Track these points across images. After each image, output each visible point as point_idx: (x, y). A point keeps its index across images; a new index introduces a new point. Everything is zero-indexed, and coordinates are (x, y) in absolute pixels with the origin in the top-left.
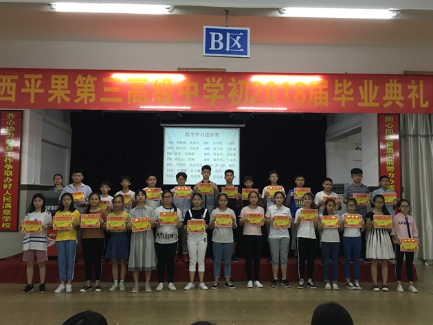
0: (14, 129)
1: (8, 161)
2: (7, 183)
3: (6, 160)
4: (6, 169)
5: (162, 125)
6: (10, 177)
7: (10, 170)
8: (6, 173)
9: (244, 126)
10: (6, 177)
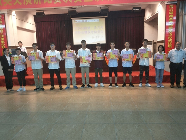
0: (2, 22)
1: (2, 36)
2: (3, 46)
3: (1, 36)
4: (2, 40)
5: (71, 18)
6: (4, 43)
7: (3, 40)
8: (2, 42)
9: (107, 17)
10: (2, 43)
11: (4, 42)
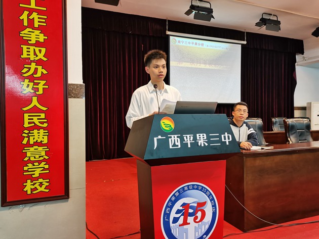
1: (31, 22)
2: (31, 79)
3: (24, 16)
4: (26, 42)
6: (39, 62)
7: (38, 44)
10: (28, 61)
11: (41, 56)
